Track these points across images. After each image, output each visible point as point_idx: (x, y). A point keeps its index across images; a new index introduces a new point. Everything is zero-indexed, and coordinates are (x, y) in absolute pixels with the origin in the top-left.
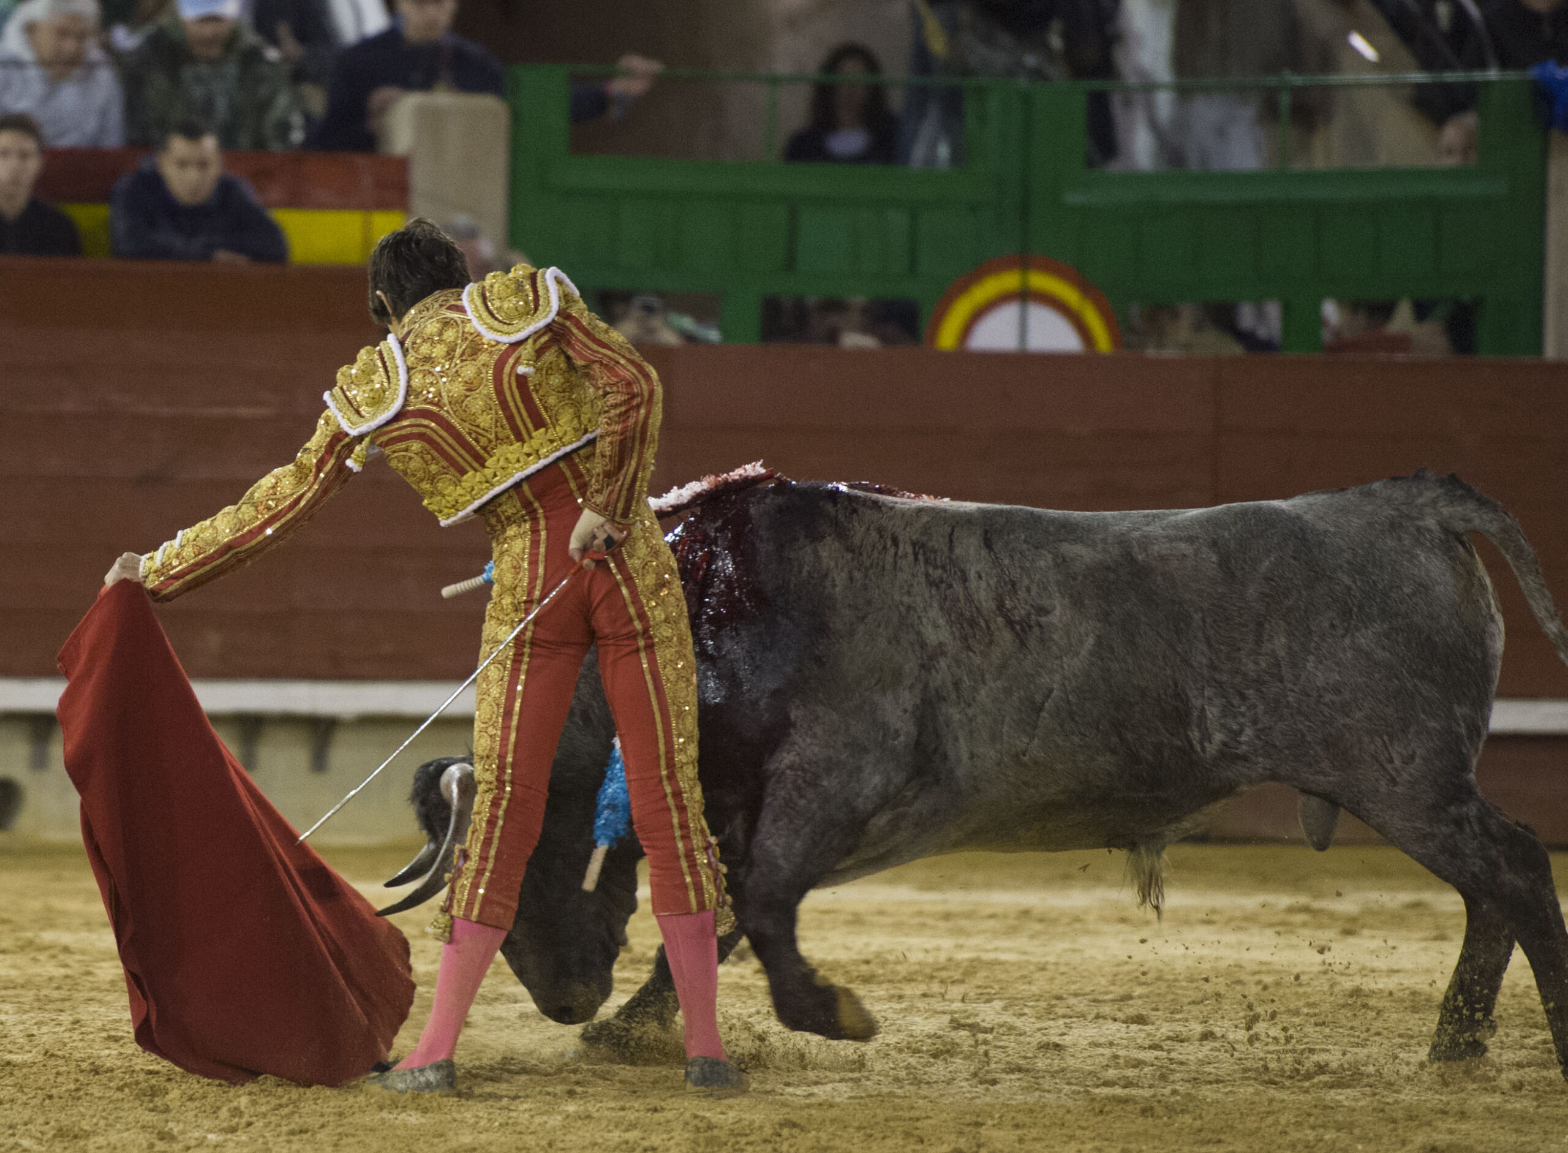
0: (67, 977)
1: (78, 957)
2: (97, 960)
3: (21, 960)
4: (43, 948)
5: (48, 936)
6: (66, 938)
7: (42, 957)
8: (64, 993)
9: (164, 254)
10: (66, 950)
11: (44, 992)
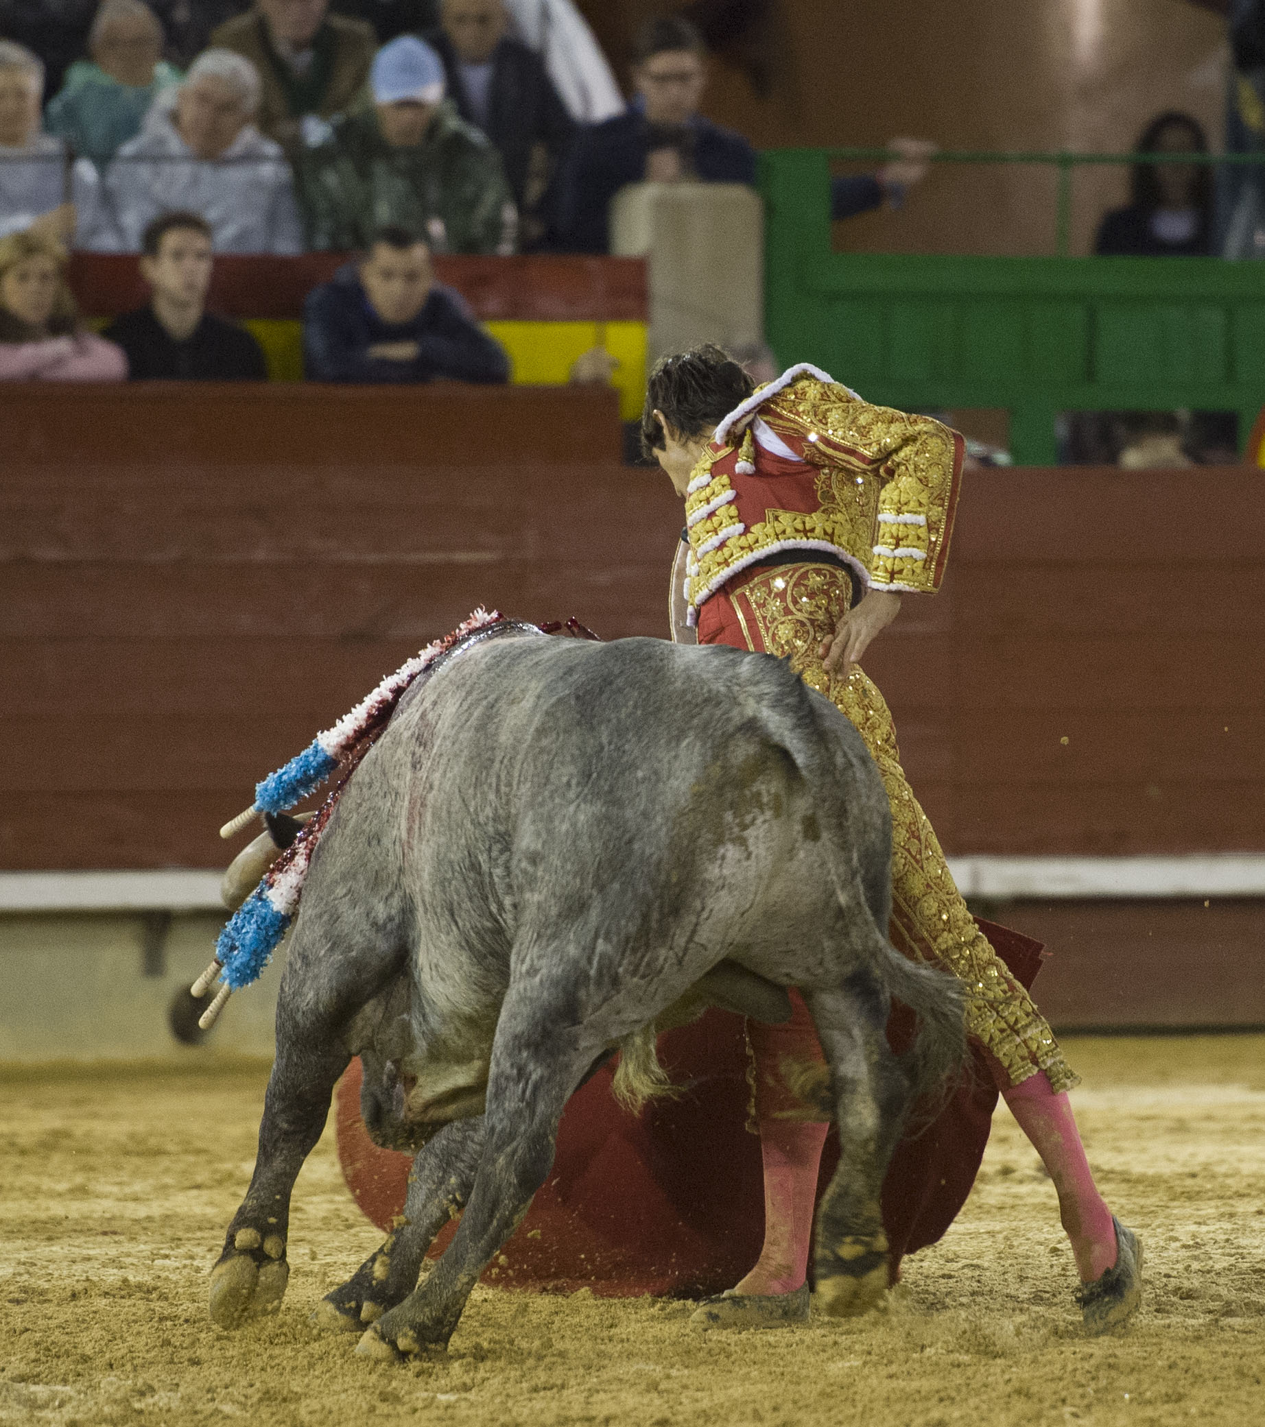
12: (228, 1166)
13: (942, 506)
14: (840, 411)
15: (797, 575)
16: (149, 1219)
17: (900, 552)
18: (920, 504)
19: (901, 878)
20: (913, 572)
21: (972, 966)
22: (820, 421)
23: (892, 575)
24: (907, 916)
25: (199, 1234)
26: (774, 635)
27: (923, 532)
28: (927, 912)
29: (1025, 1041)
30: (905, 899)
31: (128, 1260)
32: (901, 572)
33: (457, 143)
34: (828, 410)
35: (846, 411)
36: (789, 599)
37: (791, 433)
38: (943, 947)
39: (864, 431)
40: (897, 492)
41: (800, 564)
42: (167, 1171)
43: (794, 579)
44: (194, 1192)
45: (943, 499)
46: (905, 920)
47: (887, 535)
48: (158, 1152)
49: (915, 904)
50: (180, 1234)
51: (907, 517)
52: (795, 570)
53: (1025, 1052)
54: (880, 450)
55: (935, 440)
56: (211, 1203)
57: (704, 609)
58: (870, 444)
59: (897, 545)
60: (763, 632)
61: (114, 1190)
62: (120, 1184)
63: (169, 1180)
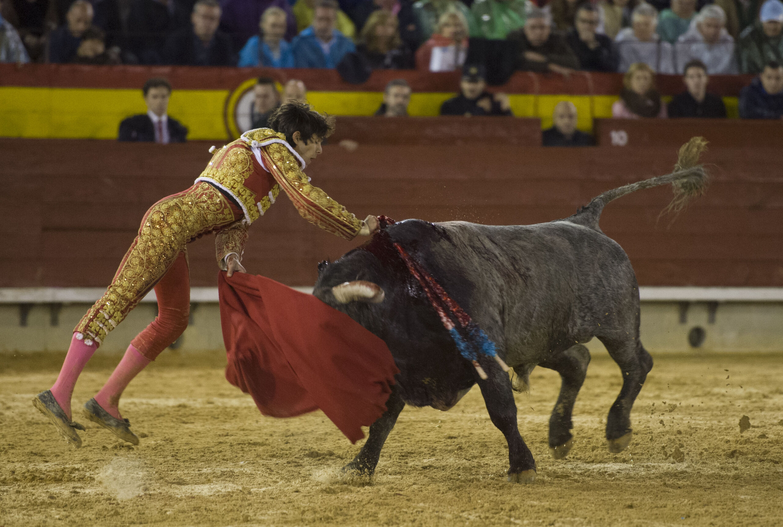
0: (724, 406)
1: (728, 398)
2: (737, 399)
3: (705, 399)
4: (714, 395)
5: (716, 390)
6: (723, 391)
7: (714, 398)
8: (723, 413)
9: (760, 117)
10: (723, 395)
11: (715, 412)
12: (708, 389)
25: (698, 412)
42: (687, 391)
44: (696, 398)
48: (684, 384)
50: (692, 412)
61: (669, 396)
62: (671, 394)
63: (688, 393)
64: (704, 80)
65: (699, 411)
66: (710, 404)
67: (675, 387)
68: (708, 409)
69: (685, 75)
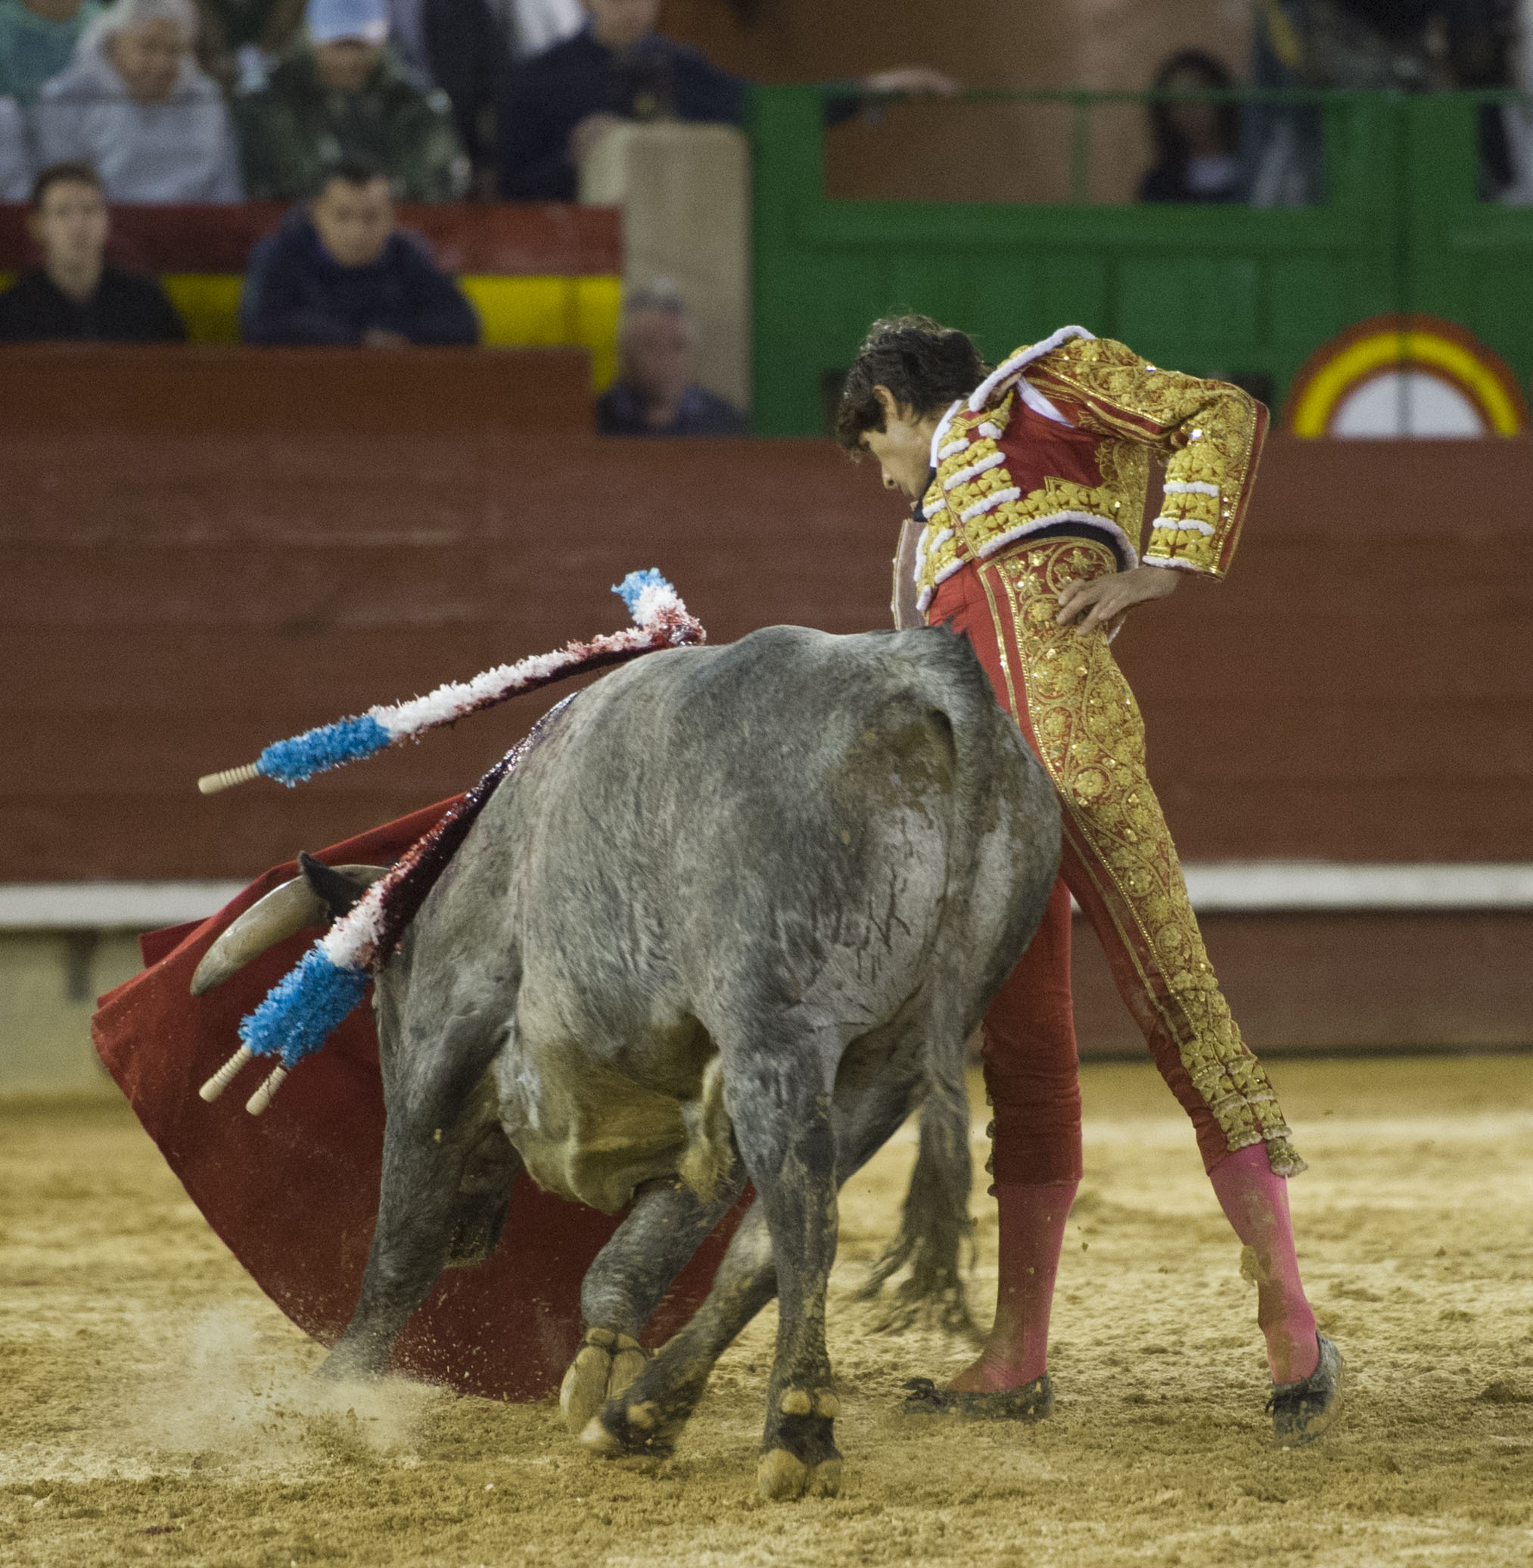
3: (149, 1241)
7: (178, 1237)
8: (207, 1283)
12: (160, 1209)
13: (1238, 479)
14: (1124, 375)
15: (1060, 551)
16: (75, 1268)
17: (1184, 524)
18: (1214, 473)
19: (1144, 898)
20: (1198, 548)
21: (1206, 1011)
22: (1101, 385)
23: (1173, 550)
24: (1145, 944)
25: (129, 1285)
26: (1027, 613)
27: (1214, 505)
28: (1168, 943)
29: (1252, 1105)
30: (1145, 924)
31: (49, 1314)
32: (1183, 546)
33: (401, 95)
34: (1109, 374)
35: (1131, 374)
36: (1049, 574)
37: (1066, 399)
38: (1180, 987)
39: (1154, 397)
40: (1187, 459)
41: (1065, 539)
42: (94, 1215)
43: (1055, 556)
44: (123, 1240)
45: (1239, 472)
46: (1142, 949)
47: (1173, 506)
48: (84, 1195)
49: (1157, 931)
51: (1199, 486)
52: (1060, 545)
53: (1250, 1117)
54: (1174, 417)
55: (1237, 405)
56: (143, 1250)
57: (942, 588)
58: (1161, 411)
59: (1182, 517)
60: (1014, 610)
61: (35, 1236)
62: (42, 1229)
63: (96, 1225)
64: (98, 227)
65: (132, 1279)
66: (169, 1255)
67: (58, 1205)
68: (160, 1273)
69: (35, 204)
